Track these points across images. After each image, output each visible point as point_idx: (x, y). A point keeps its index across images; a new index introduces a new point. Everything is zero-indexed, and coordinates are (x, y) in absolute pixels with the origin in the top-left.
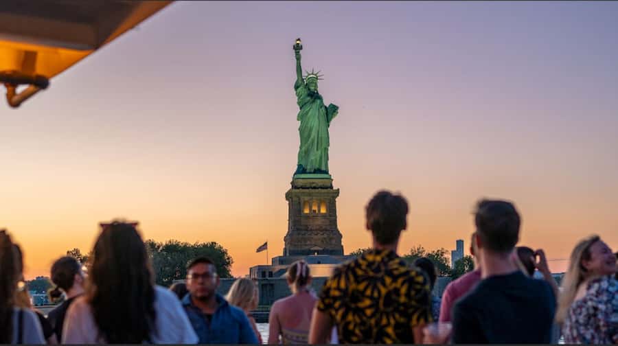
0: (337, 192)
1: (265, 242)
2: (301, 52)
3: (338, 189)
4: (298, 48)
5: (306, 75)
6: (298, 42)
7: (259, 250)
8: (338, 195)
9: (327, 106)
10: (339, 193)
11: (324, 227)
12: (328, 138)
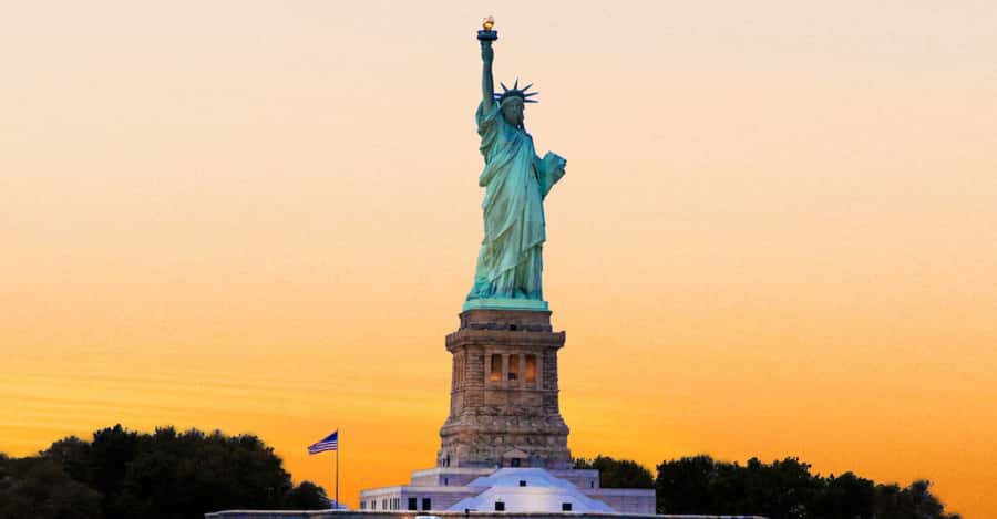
0: (560, 340)
1: (332, 432)
2: (494, 45)
3: (563, 333)
4: (487, 37)
5: (503, 92)
6: (489, 25)
7: (314, 449)
8: (562, 346)
9: (542, 157)
10: (564, 341)
11: (532, 410)
12: (544, 224)
